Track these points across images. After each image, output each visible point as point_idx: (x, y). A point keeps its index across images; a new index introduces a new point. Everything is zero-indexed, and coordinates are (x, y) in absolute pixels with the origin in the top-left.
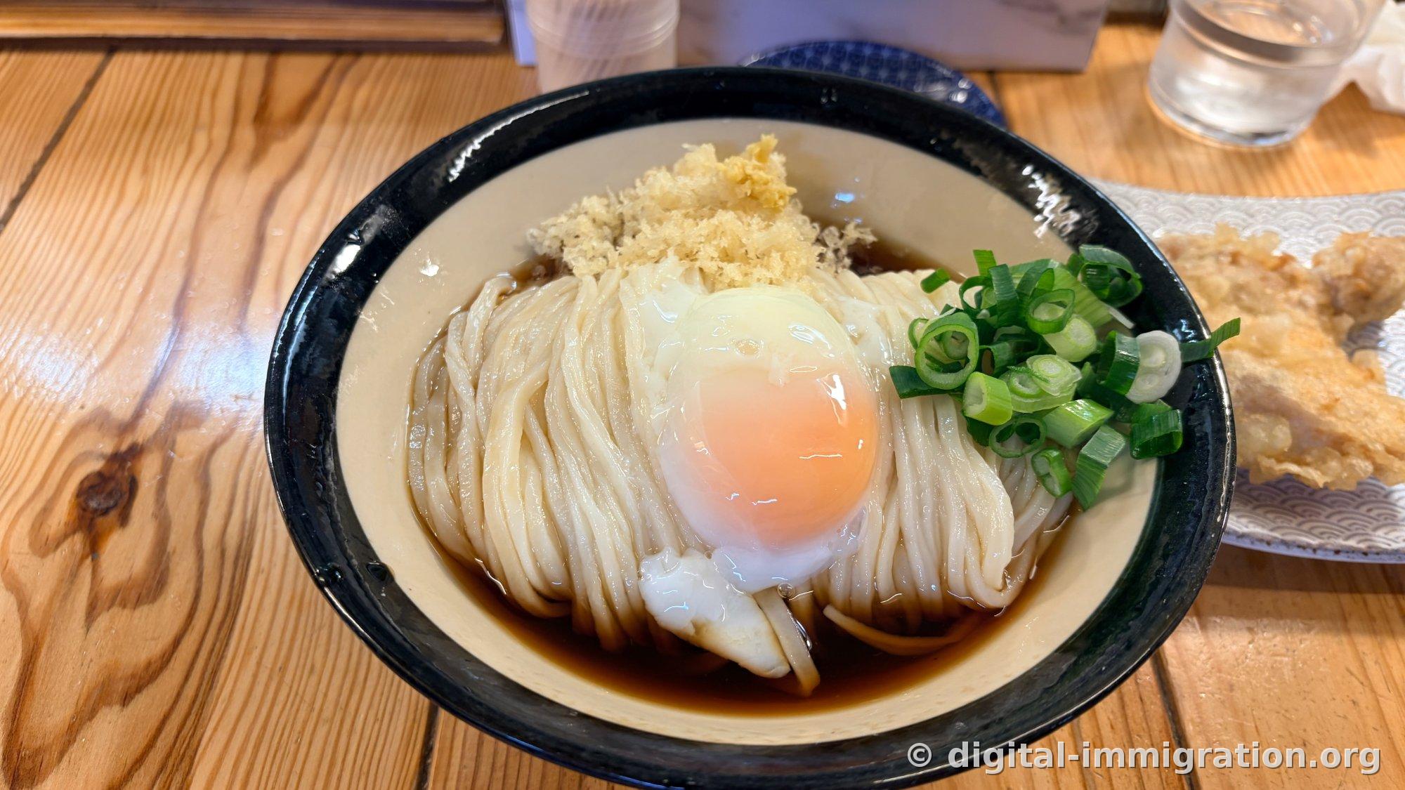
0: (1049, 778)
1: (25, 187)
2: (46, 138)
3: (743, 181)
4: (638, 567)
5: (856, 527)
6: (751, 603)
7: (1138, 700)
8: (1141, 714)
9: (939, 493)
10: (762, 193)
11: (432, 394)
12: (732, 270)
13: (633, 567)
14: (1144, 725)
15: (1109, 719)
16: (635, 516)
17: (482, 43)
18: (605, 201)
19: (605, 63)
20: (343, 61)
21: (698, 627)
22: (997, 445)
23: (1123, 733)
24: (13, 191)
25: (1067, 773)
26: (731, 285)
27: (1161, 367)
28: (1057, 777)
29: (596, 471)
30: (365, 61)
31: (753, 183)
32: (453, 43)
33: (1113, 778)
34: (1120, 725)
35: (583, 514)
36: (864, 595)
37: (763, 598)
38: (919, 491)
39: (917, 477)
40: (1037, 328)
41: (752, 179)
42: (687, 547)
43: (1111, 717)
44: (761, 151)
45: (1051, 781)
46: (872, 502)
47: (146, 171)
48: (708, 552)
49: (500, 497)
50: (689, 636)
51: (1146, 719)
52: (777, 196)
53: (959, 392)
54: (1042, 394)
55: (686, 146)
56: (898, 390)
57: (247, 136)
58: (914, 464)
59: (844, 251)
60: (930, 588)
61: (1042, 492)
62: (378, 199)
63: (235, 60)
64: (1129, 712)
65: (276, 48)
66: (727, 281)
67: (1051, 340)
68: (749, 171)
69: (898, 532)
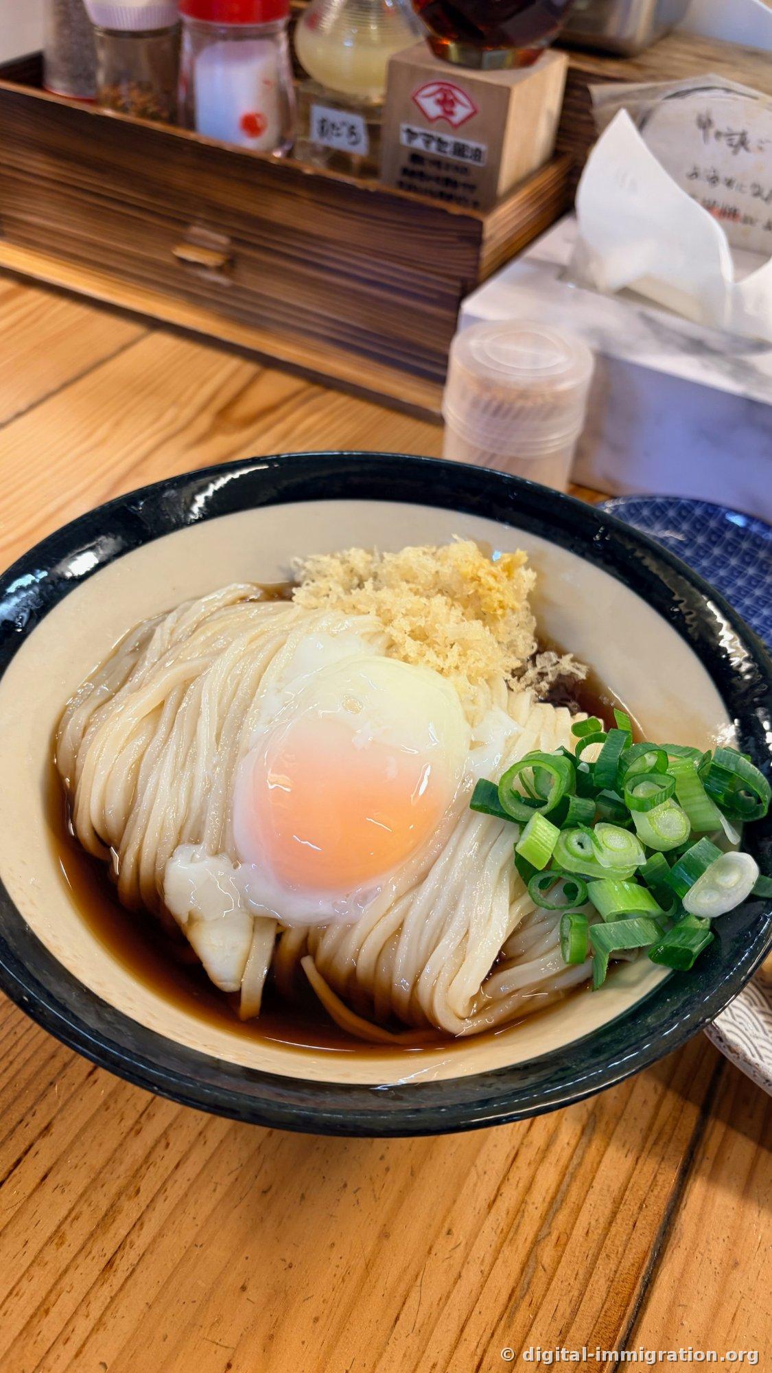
0: (493, 1244)
1: (32, 407)
2: (69, 375)
3: (473, 579)
4: (175, 847)
5: (364, 899)
6: (246, 922)
7: (631, 1224)
8: (625, 1238)
9: (454, 905)
10: (484, 596)
11: (134, 651)
12: (411, 647)
13: (170, 846)
14: (621, 1249)
15: (590, 1223)
16: (196, 805)
17: (427, 410)
18: (369, 558)
19: (493, 456)
20: (315, 389)
21: (191, 919)
22: (536, 890)
23: (594, 1245)
24: (22, 405)
25: (514, 1249)
26: (406, 659)
27: (728, 889)
28: (501, 1247)
29: (188, 757)
30: (331, 395)
31: (480, 585)
32: (404, 403)
33: (555, 1279)
34: (595, 1235)
35: (157, 784)
36: (344, 962)
37: (259, 922)
38: (437, 895)
39: (443, 881)
40: (628, 801)
41: (480, 581)
42: (224, 850)
43: (593, 1223)
44: (512, 561)
45: (493, 1246)
46: (391, 884)
47: (117, 424)
48: (236, 860)
49: (104, 744)
50: (181, 923)
51: (626, 1246)
52: (496, 605)
53: (523, 825)
54: (592, 860)
55: (455, 537)
56: (472, 800)
57: (204, 422)
58: (447, 870)
59: (551, 678)
60: (402, 984)
61: (557, 952)
62: (173, 485)
63: (233, 363)
64: (613, 1230)
65: (269, 362)
66: (403, 653)
67: (638, 818)
68: (481, 574)
69: (401, 921)
